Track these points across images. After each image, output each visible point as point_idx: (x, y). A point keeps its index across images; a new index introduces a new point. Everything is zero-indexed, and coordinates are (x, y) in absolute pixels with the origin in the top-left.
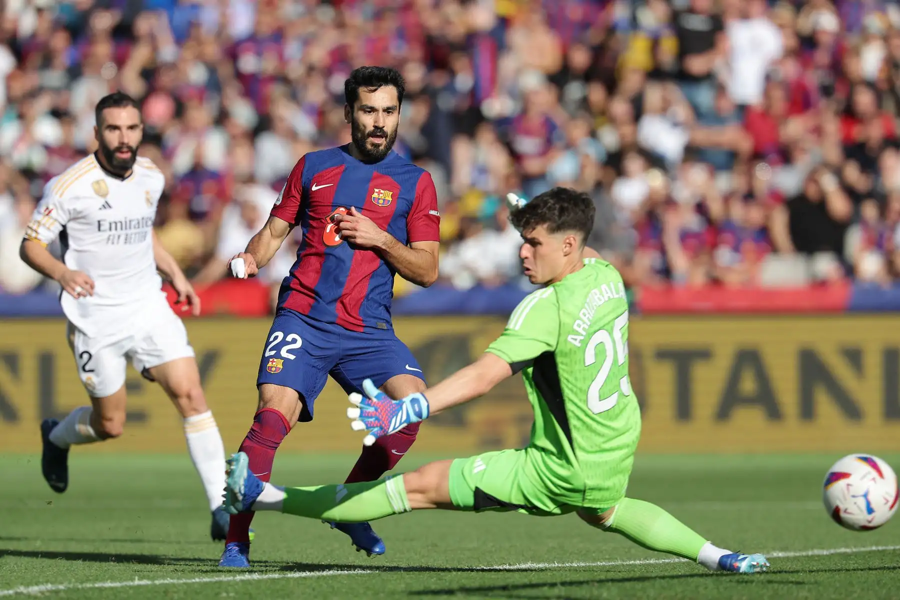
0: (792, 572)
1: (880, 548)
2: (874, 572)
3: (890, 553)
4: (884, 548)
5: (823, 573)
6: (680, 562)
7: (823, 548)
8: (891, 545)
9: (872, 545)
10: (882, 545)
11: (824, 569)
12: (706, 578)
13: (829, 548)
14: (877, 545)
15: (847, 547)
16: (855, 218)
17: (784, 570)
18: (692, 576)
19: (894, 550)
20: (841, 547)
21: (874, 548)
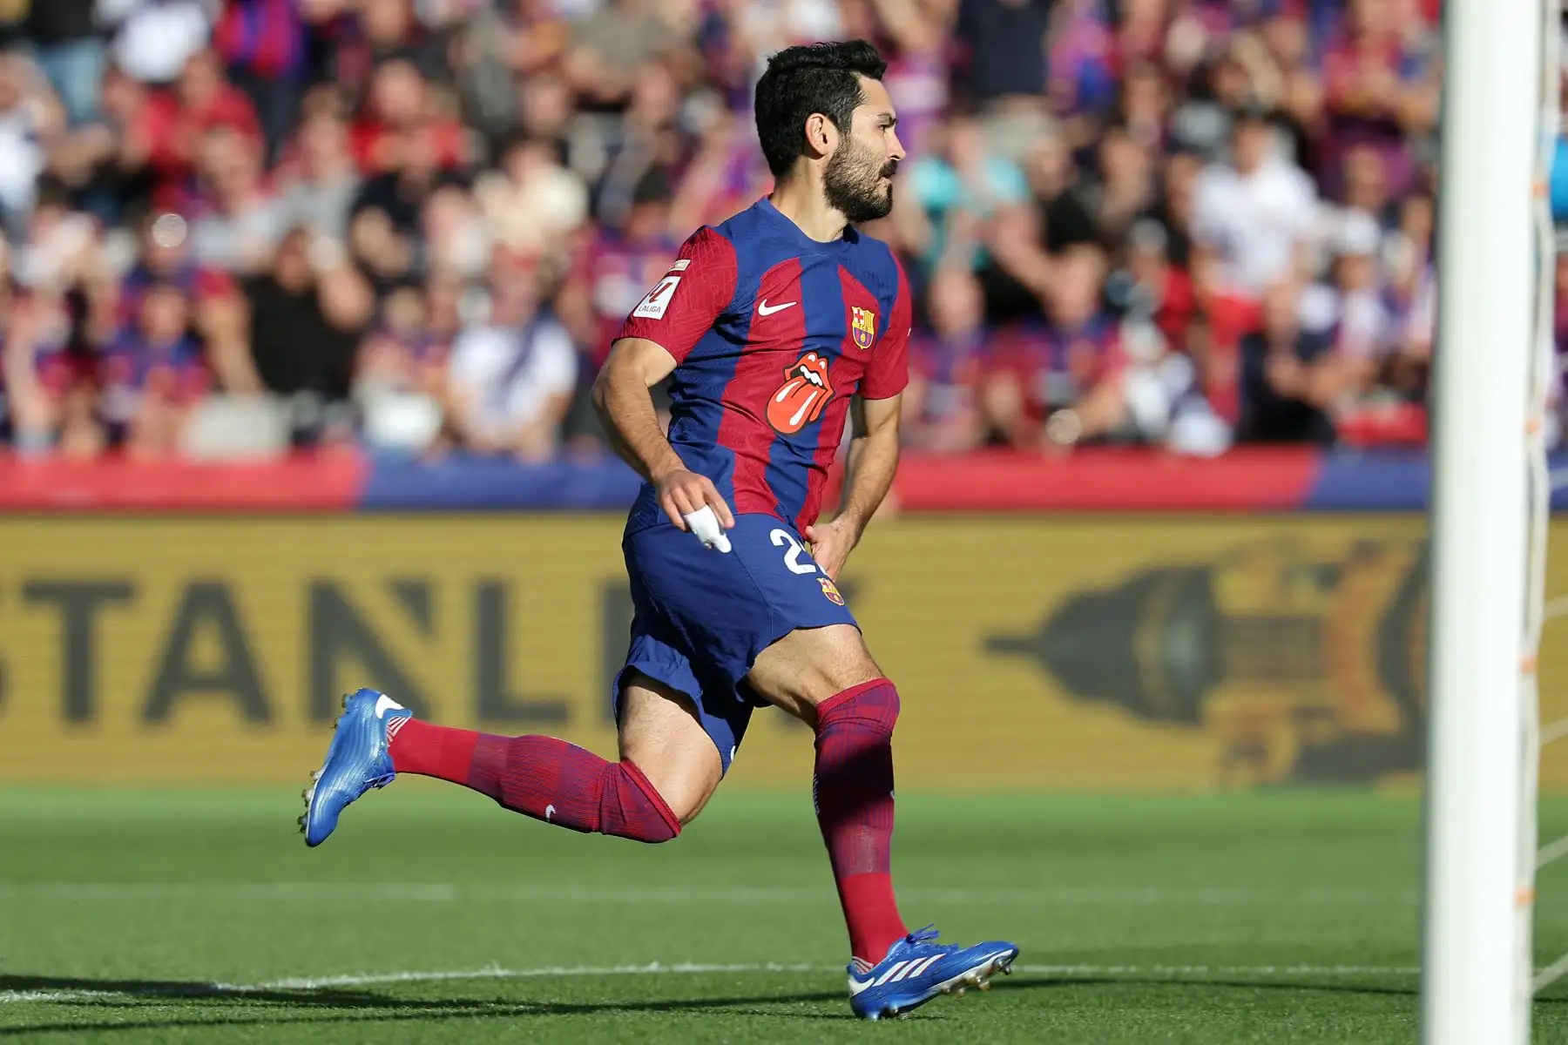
0: (244, 1022)
1: (418, 976)
2: (405, 1023)
3: (436, 987)
4: (425, 976)
5: (306, 1025)
6: (22, 1001)
7: (304, 976)
8: (441, 971)
9: (400, 971)
10: (422, 970)
11: (306, 1017)
12: (75, 1033)
13: (318, 974)
14: (411, 969)
15: (352, 973)
16: (376, 325)
17: (228, 1018)
18: (45, 1028)
19: (446, 980)
20: (341, 973)
21: (406, 976)
